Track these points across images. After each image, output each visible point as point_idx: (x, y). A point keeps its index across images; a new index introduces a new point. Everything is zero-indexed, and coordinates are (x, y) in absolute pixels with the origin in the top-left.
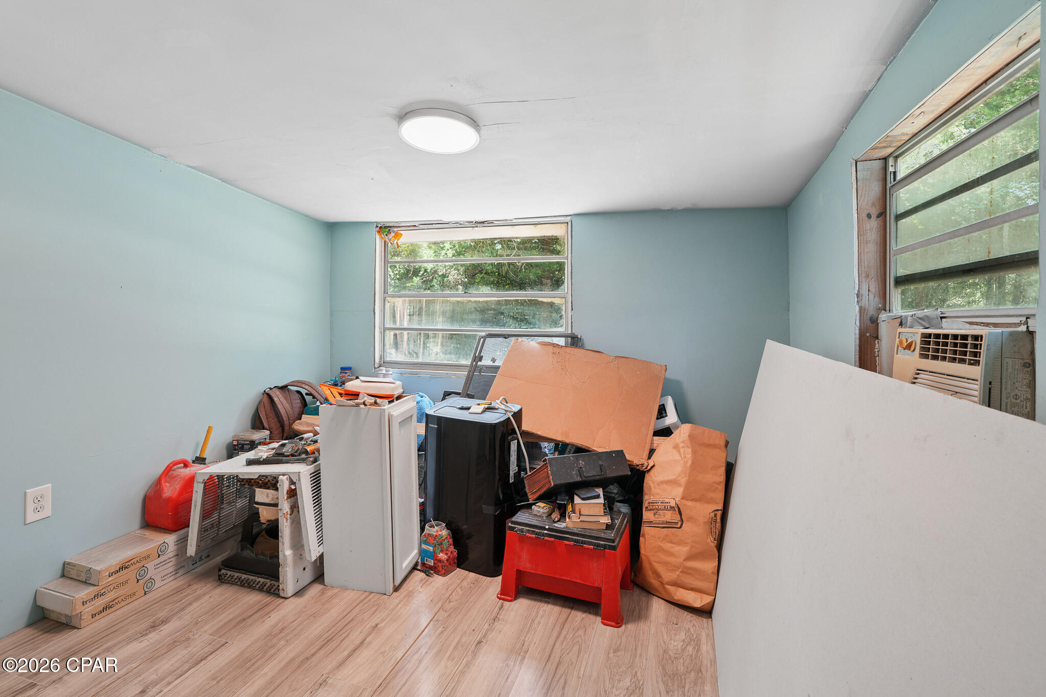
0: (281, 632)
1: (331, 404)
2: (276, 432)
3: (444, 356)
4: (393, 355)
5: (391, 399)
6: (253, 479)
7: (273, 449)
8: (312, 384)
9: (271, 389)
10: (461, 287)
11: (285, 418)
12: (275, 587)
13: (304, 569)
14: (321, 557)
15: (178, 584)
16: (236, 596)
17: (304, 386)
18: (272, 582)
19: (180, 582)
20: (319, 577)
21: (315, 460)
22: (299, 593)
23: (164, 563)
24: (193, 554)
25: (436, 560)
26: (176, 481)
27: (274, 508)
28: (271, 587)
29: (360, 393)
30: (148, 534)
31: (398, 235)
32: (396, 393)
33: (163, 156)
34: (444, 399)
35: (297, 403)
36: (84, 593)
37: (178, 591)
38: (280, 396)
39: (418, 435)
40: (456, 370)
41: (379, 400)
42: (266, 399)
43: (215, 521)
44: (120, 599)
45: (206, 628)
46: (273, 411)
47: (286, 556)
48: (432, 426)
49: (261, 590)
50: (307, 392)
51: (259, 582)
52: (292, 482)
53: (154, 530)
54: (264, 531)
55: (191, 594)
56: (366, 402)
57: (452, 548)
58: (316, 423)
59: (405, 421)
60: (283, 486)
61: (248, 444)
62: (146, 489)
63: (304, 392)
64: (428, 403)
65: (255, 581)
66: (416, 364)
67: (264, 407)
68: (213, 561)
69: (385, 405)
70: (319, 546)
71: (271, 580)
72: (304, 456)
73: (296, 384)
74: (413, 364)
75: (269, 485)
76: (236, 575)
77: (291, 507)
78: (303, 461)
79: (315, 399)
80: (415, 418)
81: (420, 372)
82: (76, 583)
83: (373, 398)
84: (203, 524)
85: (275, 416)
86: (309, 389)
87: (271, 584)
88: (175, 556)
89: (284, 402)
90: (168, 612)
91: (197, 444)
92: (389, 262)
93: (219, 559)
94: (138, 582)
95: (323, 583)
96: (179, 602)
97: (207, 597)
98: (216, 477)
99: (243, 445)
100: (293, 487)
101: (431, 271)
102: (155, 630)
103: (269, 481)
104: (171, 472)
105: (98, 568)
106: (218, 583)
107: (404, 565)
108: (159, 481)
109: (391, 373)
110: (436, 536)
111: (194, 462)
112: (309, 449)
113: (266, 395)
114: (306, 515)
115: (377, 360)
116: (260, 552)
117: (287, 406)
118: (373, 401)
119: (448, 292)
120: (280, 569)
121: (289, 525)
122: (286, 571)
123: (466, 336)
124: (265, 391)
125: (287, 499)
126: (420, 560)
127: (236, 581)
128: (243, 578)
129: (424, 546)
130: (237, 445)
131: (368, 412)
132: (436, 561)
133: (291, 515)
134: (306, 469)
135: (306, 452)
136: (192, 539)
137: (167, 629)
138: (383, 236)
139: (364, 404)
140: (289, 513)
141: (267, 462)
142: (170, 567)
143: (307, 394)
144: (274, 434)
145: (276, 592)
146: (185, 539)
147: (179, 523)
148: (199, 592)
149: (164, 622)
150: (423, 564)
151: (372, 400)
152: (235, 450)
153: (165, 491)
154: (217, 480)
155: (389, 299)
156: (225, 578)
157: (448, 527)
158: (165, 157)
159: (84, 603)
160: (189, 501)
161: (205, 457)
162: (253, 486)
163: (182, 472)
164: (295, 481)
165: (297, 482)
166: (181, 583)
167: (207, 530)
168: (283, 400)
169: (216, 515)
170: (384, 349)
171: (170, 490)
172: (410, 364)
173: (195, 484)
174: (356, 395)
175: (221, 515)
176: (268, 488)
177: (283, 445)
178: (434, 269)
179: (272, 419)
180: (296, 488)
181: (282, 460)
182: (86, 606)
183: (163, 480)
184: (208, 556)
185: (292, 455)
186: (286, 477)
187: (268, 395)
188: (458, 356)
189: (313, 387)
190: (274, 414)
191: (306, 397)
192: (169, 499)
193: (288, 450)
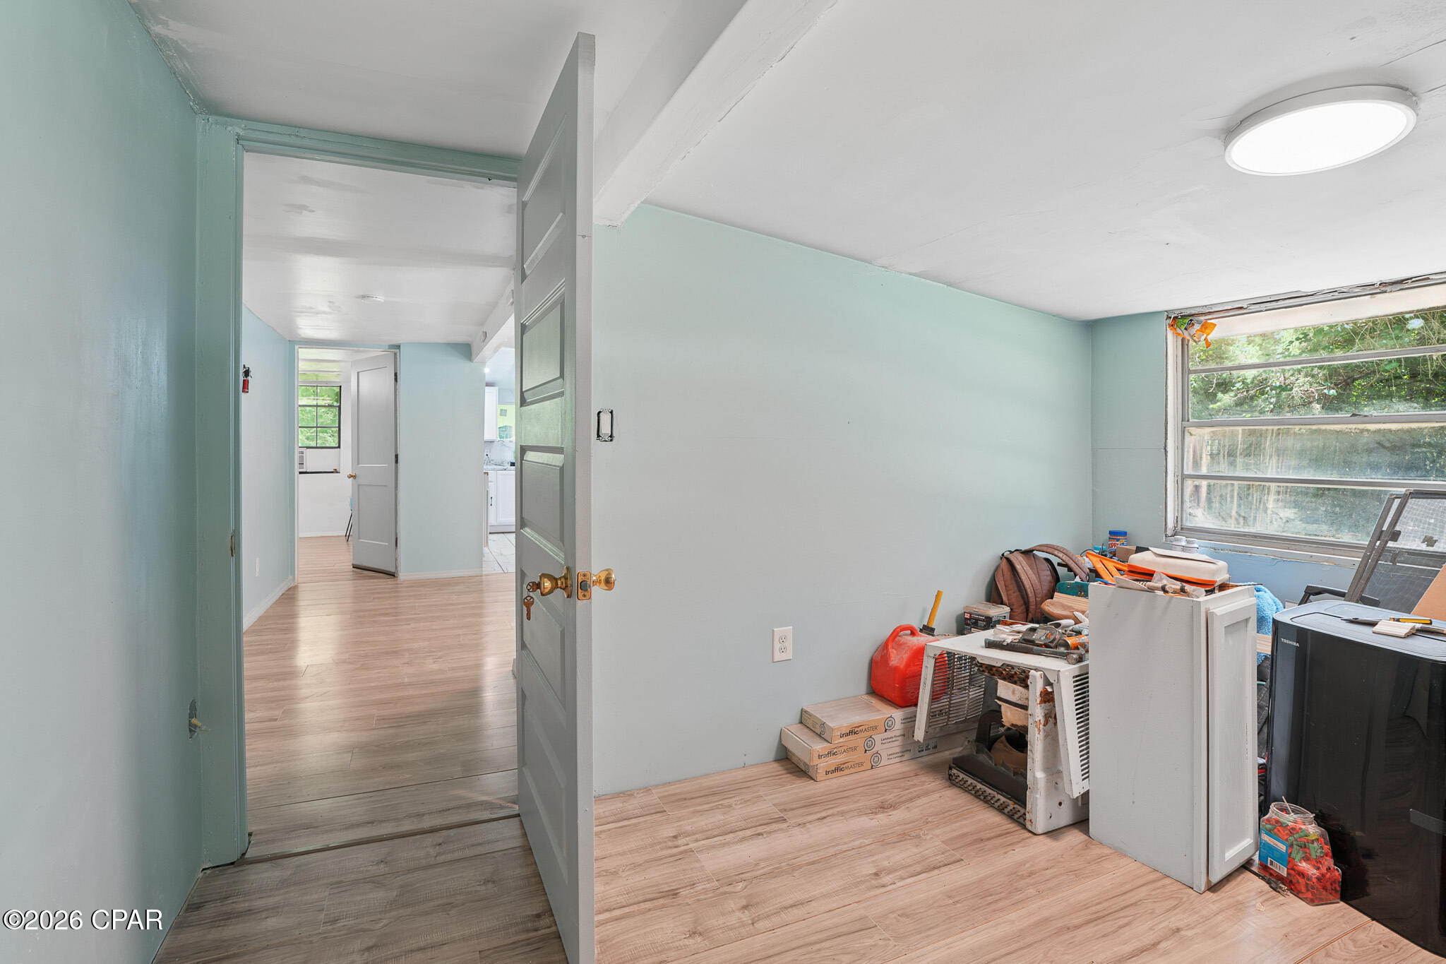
0: (1030, 876)
1: (1106, 584)
2: (1020, 611)
3: (1304, 525)
4: (1201, 518)
5: (1210, 587)
6: (994, 667)
7: (1019, 632)
8: (1067, 551)
9: (1011, 552)
10: (1318, 406)
11: (1031, 594)
12: (1019, 814)
13: (1060, 804)
14: (1085, 796)
15: (904, 769)
16: (971, 806)
17: (1056, 552)
18: (1016, 806)
19: (907, 767)
20: (1081, 822)
21: (1080, 659)
22: (1053, 833)
23: (890, 740)
24: (921, 740)
25: (1293, 869)
26: (904, 649)
27: (1023, 711)
28: (1014, 811)
29: (1154, 572)
30: (875, 702)
31: (1206, 327)
32: (1218, 580)
33: (883, 267)
34: (1305, 600)
35: (1046, 575)
36: (819, 747)
37: (904, 777)
38: (1024, 563)
39: (1258, 653)
40: (1332, 552)
41: (1188, 587)
42: (1004, 565)
43: (945, 707)
44: (849, 764)
45: (937, 832)
46: (1014, 582)
47: (1037, 778)
48: (1285, 641)
49: (1001, 809)
50: (1060, 561)
51: (999, 800)
52: (1048, 683)
53: (880, 700)
54: (1004, 737)
55: (918, 785)
56: (1167, 587)
57: (1329, 862)
58: (1076, 607)
59: (1236, 626)
60: (1036, 686)
61: (983, 621)
62: (873, 651)
63: (1055, 561)
64: (1270, 601)
65: (994, 797)
66: (1245, 536)
67: (1003, 575)
68: (941, 754)
69: (1200, 595)
70: (1083, 780)
71: (1015, 803)
72: (1062, 650)
73: (1045, 549)
74: (1238, 535)
75: (1016, 679)
76: (970, 781)
77: (1045, 715)
78: (1063, 656)
79: (1072, 573)
80: (1253, 624)
81: (1252, 549)
82: (812, 734)
83: (1179, 583)
84: (932, 707)
85: (1016, 589)
86: (1064, 558)
87: (1014, 808)
88: (900, 736)
89: (1030, 572)
90: (895, 796)
91: (924, 611)
92: (1190, 372)
93: (948, 755)
94: (865, 752)
95: (1086, 831)
96: (907, 789)
97: (936, 796)
98: (946, 655)
99: (977, 620)
100: (1049, 689)
101: (1252, 382)
102: (883, 812)
103: (1016, 673)
104: (898, 638)
105: (831, 725)
106: (948, 783)
107: (1229, 854)
108: (885, 645)
109: (1196, 546)
110: (1293, 829)
111: (921, 630)
112: (1070, 641)
113: (1004, 560)
114: (1067, 731)
115: (1171, 524)
116: (1001, 762)
117: (1033, 577)
118: (1179, 587)
119: (1289, 415)
120: (1027, 792)
121: (1042, 738)
122: (1036, 798)
123: (1354, 492)
124: (1003, 555)
125: (1041, 703)
126: (1256, 858)
127: (970, 788)
128: (979, 788)
129: (1266, 838)
130: (970, 619)
131: (1170, 602)
132: (1293, 872)
133: (1044, 725)
134: (1069, 668)
135: (1066, 645)
136: (920, 721)
137: (897, 815)
138: (1180, 332)
139: (1164, 589)
140: (1042, 722)
141: (1010, 647)
142: (896, 747)
143: (1059, 564)
144: (1015, 612)
145: (1021, 820)
146: (913, 719)
147: (907, 700)
148: (926, 786)
149: (893, 806)
150: (1264, 867)
151: (1178, 585)
152: (967, 624)
153: (892, 659)
154: (947, 658)
155: (1192, 430)
156: (957, 781)
157: (1321, 820)
158: (886, 268)
159: (820, 757)
160: (918, 675)
161: (933, 627)
162: (994, 675)
163: (910, 641)
164: (1052, 681)
165: (1055, 683)
166: (908, 769)
167: (936, 715)
168: (1027, 568)
169: (946, 700)
170: (1182, 508)
171: (898, 659)
172: (1234, 535)
173: (925, 658)
174: (1148, 575)
175: (952, 702)
176: (1015, 683)
177: (1034, 630)
178: (1259, 378)
179: (1014, 593)
180: (1053, 692)
181: (1032, 649)
182: (820, 760)
183: (890, 647)
184: (935, 747)
185: (1046, 646)
186: (1039, 673)
187: (1009, 561)
188: (1335, 527)
189: (1070, 555)
190: (1015, 585)
191: (1058, 568)
192: (896, 669)
193: (1040, 636)
